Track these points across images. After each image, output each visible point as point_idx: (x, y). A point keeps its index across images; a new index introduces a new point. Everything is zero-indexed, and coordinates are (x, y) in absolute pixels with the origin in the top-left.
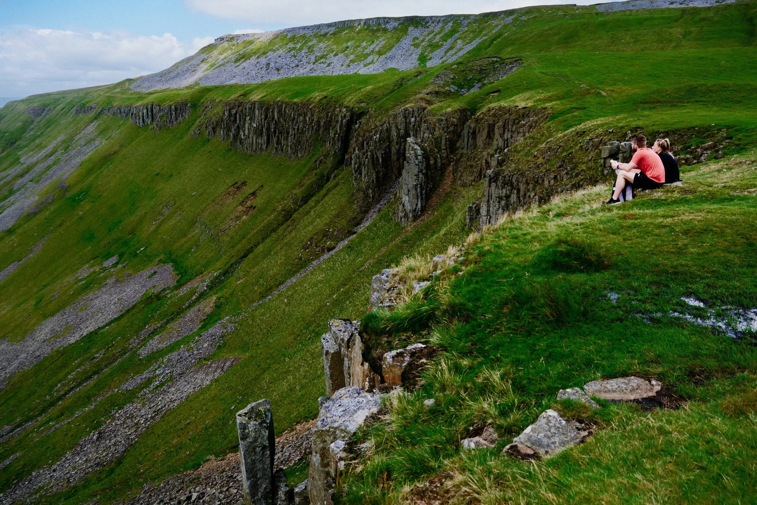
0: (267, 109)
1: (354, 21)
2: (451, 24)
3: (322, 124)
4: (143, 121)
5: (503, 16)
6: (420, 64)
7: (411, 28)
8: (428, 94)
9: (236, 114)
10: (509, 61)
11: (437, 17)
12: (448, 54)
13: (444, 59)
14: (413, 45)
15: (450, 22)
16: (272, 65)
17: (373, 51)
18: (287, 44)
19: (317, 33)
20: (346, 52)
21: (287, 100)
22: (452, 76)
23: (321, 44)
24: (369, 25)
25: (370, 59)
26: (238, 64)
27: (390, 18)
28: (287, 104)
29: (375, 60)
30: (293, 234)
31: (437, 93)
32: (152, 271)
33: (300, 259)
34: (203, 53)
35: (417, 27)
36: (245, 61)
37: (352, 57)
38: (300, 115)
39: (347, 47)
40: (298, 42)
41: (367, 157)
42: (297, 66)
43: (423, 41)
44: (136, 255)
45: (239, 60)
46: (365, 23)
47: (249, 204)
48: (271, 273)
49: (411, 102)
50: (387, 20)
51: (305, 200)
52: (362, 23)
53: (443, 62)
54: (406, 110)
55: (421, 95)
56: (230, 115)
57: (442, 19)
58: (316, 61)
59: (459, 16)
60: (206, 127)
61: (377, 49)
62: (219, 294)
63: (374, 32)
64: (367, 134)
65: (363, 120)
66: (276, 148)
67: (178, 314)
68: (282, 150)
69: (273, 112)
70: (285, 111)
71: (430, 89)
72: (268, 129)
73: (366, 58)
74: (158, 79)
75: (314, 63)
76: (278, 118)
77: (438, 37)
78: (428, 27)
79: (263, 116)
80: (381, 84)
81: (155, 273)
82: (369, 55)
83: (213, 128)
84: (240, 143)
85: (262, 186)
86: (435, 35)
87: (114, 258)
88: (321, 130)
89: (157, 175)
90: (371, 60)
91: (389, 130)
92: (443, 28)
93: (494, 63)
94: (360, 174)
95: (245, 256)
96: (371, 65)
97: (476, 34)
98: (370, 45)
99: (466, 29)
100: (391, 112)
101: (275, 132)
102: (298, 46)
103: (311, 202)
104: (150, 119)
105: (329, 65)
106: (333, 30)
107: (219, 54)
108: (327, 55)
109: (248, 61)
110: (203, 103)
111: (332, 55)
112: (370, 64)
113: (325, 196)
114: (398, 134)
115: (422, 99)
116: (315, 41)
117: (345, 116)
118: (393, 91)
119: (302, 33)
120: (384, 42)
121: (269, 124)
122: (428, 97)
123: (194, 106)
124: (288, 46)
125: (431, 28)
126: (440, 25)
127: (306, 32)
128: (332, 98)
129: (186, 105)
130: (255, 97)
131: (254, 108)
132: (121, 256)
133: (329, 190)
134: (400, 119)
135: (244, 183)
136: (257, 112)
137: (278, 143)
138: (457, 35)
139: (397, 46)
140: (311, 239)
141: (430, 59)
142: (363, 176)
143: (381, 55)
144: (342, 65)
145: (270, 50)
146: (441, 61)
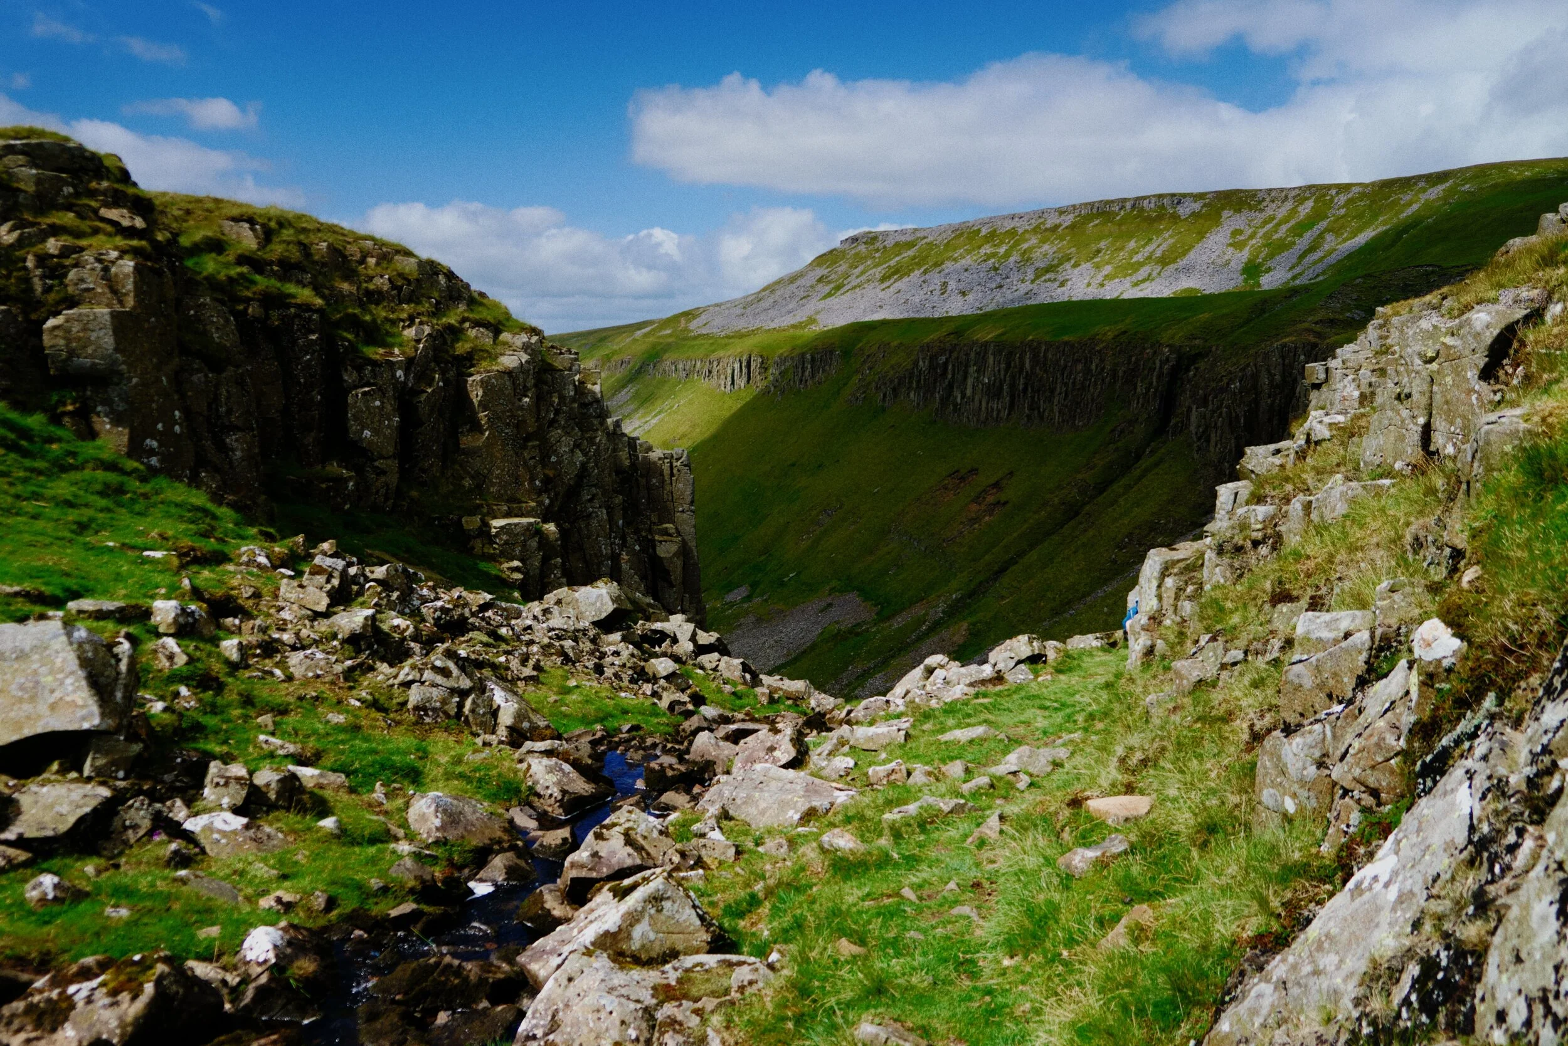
0: (1011, 354)
1: (1113, 201)
2: (1310, 204)
3: (1121, 373)
4: (733, 383)
5: (1422, 184)
6: (1245, 281)
7: (1226, 214)
8: (1316, 323)
9: (946, 364)
10: (1456, 270)
11: (1282, 190)
12: (1306, 260)
13: (1297, 270)
14: (1231, 245)
15: (1307, 199)
16: (952, 285)
17: (1150, 258)
18: (980, 247)
19: (1038, 226)
20: (1096, 260)
21: (1047, 338)
22: (1355, 296)
23: (1046, 247)
24: (1142, 209)
25: (1143, 272)
26: (887, 284)
27: (1184, 195)
28: (1049, 345)
29: (1154, 274)
30: (1091, 533)
31: (1332, 322)
32: (824, 604)
33: (1114, 562)
34: (819, 265)
35: (1239, 211)
36: (901, 278)
37: (1107, 269)
38: (1078, 361)
39: (1099, 251)
40: (1002, 242)
41: (1220, 415)
42: (1001, 287)
43: (1252, 237)
44: (782, 584)
45: (889, 277)
46: (1133, 206)
47: (990, 499)
48: (1066, 583)
49: (1290, 335)
50: (1178, 199)
51: (1102, 487)
52: (1128, 205)
53: (1294, 278)
54: (1284, 346)
55: (1306, 325)
56: (932, 367)
57: (1293, 193)
58: (1037, 277)
59: (1329, 187)
60: (877, 388)
61: (1158, 253)
62: (973, 619)
63: (1151, 221)
64: (1213, 384)
65: (1202, 365)
66: (1028, 416)
67: (900, 650)
68: (1041, 417)
69: (1021, 358)
70: (1045, 356)
71: (1319, 316)
72: (1013, 386)
73: (1137, 270)
74: (739, 311)
75: (1033, 282)
76: (1032, 368)
77: (1284, 228)
78: (1262, 210)
79: (1003, 366)
80: (1226, 311)
81: (830, 605)
82: (1140, 264)
83: (894, 389)
84: (955, 410)
85: (1011, 473)
86: (1279, 225)
87: (743, 589)
88: (1119, 384)
89: (793, 465)
90: (1145, 275)
91: (1255, 377)
92: (1293, 211)
93: (1427, 274)
94: (1208, 441)
95: (1002, 570)
96: (1147, 284)
97: (1363, 219)
98: (1144, 246)
99: (1343, 211)
100: (1252, 352)
101: (1025, 390)
102: (1002, 250)
103: (1117, 487)
104: (745, 379)
105: (1062, 284)
106: (1068, 220)
107: (851, 267)
108: (1058, 266)
109: (906, 279)
110: (861, 349)
111: (1068, 265)
112: (1144, 281)
113: (1140, 478)
114: (1272, 381)
115: (1308, 330)
116: (1034, 241)
117: (1167, 360)
118: (1248, 321)
119: (1008, 225)
120: (1171, 241)
121: (1013, 377)
122: (1318, 328)
123: (846, 354)
124: (982, 251)
125: (1269, 212)
126: (1289, 205)
127: (1016, 223)
128: (1136, 333)
129: (832, 352)
130: (987, 334)
131: (986, 352)
132: (754, 585)
133: (1146, 471)
134: (1275, 359)
135: (974, 471)
136: (991, 359)
137: (1031, 408)
138: (1324, 224)
139: (1198, 247)
140: (1130, 535)
141: (1269, 270)
142: (1213, 443)
143: (1167, 264)
144: (1089, 285)
145: (948, 259)
146: (1290, 275)
